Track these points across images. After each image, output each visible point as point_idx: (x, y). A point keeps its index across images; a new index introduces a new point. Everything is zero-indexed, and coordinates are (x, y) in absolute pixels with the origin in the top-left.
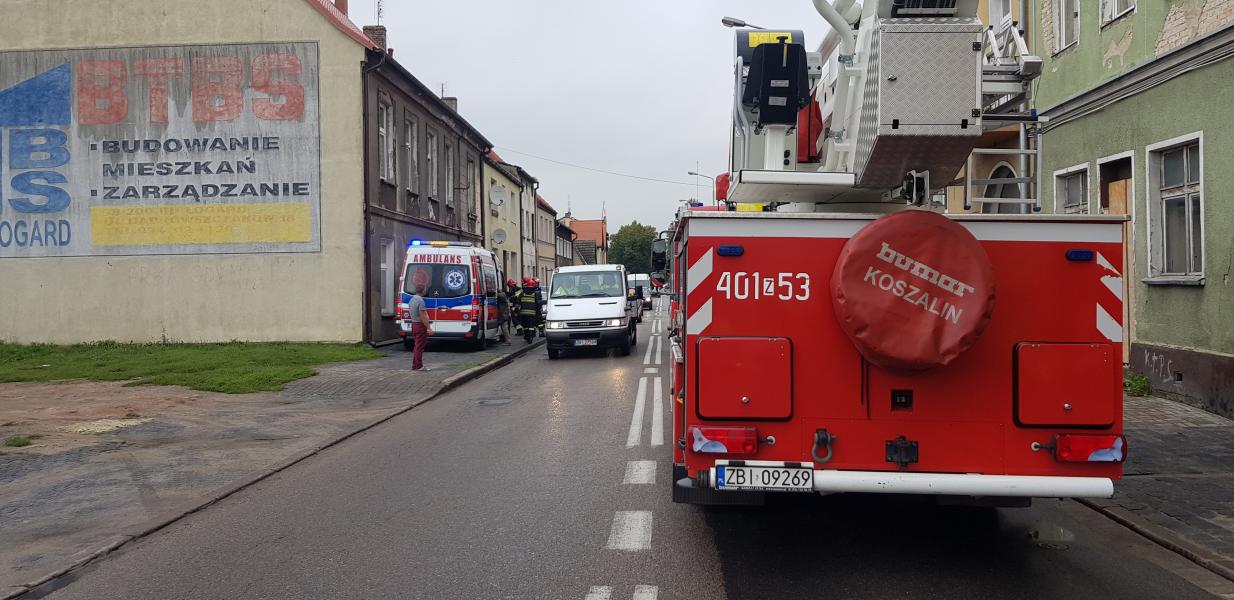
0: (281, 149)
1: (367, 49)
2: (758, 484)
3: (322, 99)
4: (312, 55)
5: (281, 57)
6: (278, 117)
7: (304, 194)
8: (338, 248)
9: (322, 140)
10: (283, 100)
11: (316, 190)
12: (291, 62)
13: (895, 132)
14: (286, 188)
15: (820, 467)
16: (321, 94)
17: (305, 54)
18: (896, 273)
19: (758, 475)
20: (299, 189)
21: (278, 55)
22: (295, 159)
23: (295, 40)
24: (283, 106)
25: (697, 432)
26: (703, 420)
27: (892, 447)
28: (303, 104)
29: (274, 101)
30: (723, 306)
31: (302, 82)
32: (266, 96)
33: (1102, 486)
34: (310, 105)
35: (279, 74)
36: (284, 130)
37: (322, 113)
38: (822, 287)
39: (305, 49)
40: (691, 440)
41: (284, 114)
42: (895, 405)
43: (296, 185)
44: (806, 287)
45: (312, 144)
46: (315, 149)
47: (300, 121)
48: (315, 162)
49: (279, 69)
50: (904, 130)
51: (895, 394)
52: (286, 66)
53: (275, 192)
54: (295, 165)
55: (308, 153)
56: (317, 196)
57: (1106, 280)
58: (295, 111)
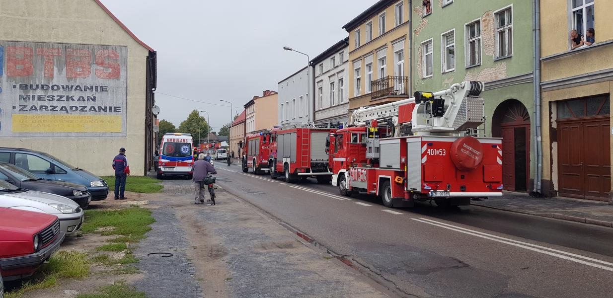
0: (109, 91)
1: (149, 51)
2: (439, 195)
3: (128, 71)
4: (124, 52)
5: (110, 52)
6: (107, 78)
7: (119, 111)
8: (134, 135)
9: (128, 88)
10: (110, 70)
11: (124, 110)
12: (114, 54)
13: (469, 121)
14: (110, 109)
15: (451, 191)
16: (128, 69)
17: (121, 51)
18: (467, 150)
19: (440, 193)
20: (116, 109)
21: (108, 50)
22: (115, 96)
23: (117, 45)
24: (110, 73)
25: (425, 185)
26: (425, 182)
27: (462, 187)
28: (119, 72)
29: (106, 70)
30: (429, 156)
31: (119, 62)
32: (102, 68)
33: (500, 194)
34: (123, 73)
35: (108, 59)
36: (110, 83)
37: (128, 77)
38: (449, 153)
39: (121, 49)
40: (424, 186)
41: (110, 76)
42: (462, 178)
43: (115, 108)
44: (445, 152)
45: (123, 90)
46: (124, 92)
47: (118, 80)
48: (125, 98)
49: (109, 57)
50: (471, 121)
51: (462, 176)
52: (112, 56)
53: (105, 110)
54: (115, 100)
55: (121, 94)
56: (125, 113)
57: (499, 151)
58: (116, 75)
